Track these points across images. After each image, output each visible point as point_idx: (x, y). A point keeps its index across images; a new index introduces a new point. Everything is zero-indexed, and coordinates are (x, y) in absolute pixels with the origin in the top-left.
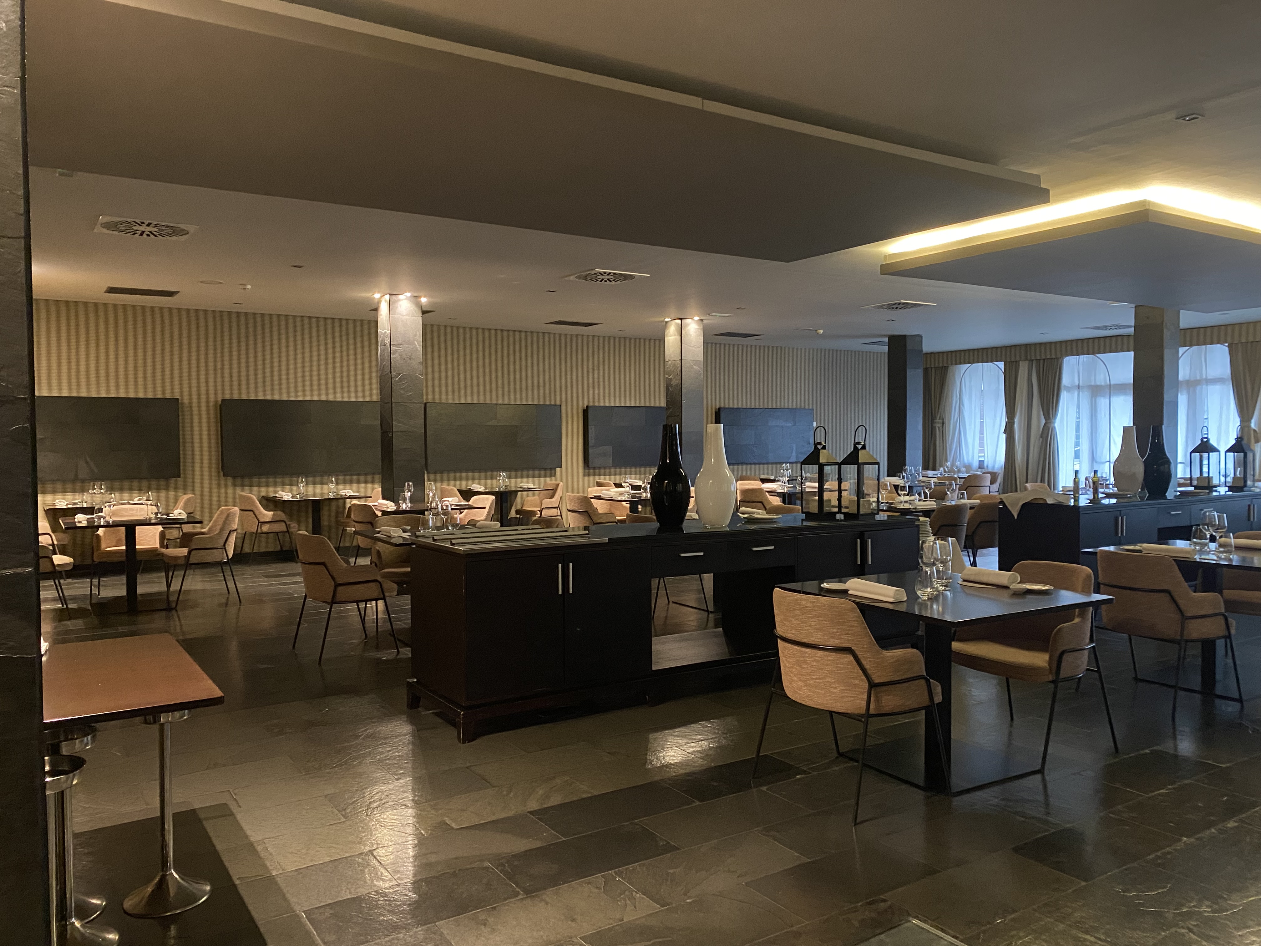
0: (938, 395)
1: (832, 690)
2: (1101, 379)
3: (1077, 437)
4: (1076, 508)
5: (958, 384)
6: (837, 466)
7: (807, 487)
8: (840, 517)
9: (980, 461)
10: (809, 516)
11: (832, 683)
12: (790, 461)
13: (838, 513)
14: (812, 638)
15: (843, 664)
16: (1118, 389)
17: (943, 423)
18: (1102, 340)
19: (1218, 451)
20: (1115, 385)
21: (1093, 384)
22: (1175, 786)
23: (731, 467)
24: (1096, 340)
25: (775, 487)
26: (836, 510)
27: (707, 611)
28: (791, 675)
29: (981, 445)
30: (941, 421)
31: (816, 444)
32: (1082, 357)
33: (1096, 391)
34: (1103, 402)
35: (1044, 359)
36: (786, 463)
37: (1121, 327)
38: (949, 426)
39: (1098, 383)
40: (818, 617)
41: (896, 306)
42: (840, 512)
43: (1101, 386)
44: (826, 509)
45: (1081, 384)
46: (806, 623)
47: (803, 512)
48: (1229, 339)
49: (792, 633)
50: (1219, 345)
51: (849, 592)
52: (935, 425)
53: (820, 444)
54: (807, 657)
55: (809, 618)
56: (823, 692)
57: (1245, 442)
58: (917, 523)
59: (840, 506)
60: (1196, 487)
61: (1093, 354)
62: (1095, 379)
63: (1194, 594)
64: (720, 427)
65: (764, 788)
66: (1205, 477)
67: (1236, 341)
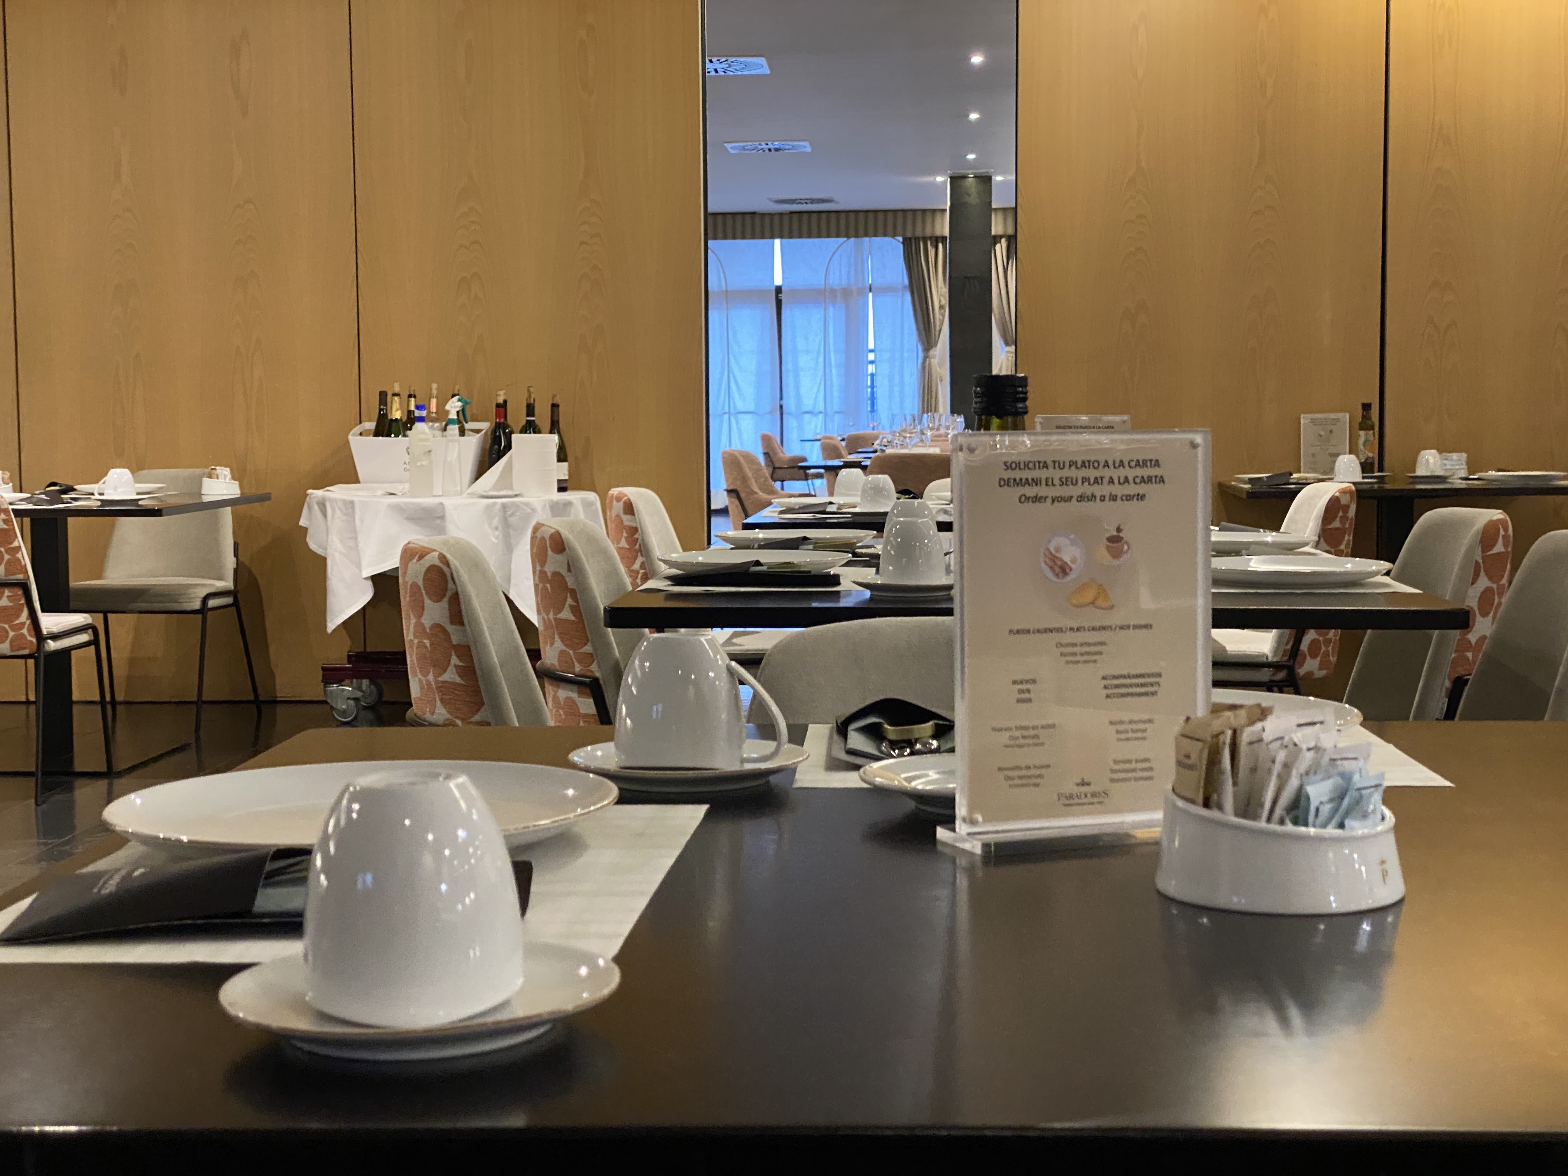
48: (904, 230)
50: (890, 239)
67: (919, 233)
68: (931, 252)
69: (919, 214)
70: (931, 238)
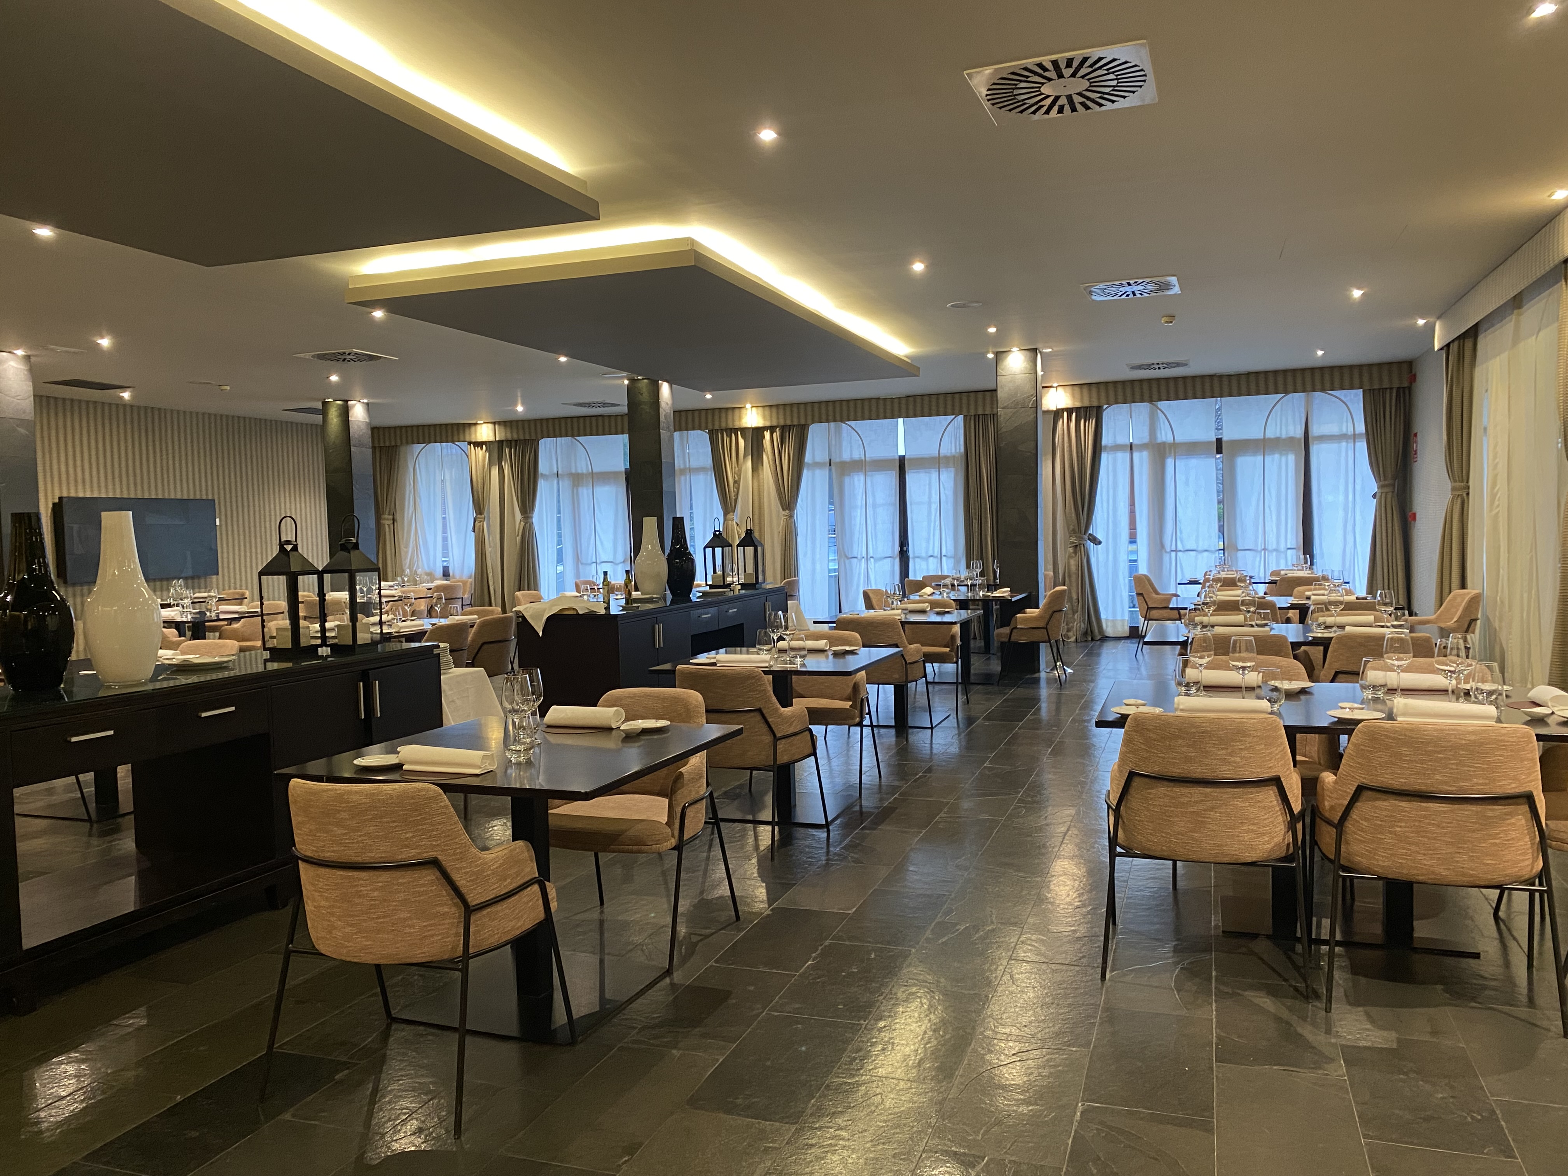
0: (386, 482)
1: (407, 930)
2: (582, 467)
3: (559, 536)
4: (608, 618)
5: (411, 470)
6: (316, 576)
7: (222, 612)
8: (324, 651)
9: (444, 567)
10: (276, 654)
11: (405, 919)
12: (183, 575)
13: (321, 646)
14: (370, 854)
15: (423, 885)
16: (604, 477)
17: (394, 520)
18: (588, 419)
19: (731, 546)
20: (597, 473)
21: (573, 471)
22: (818, 952)
23: (152, 584)
24: (575, 420)
25: (173, 614)
26: (319, 642)
27: (89, 820)
28: (332, 919)
29: (445, 547)
30: (391, 517)
31: (281, 545)
32: (558, 439)
33: (577, 479)
34: (585, 492)
35: (516, 441)
36: (179, 579)
37: (605, 405)
38: (403, 523)
39: (580, 471)
40: (381, 817)
41: (343, 357)
42: (324, 644)
43: (582, 474)
44: (304, 642)
45: (560, 472)
46: (358, 831)
47: (265, 649)
48: (710, 424)
49: (333, 851)
50: (699, 432)
51: (404, 767)
52: (383, 522)
53: (288, 542)
54: (362, 885)
55: (365, 821)
56: (391, 937)
57: (756, 534)
58: (436, 651)
59: (324, 637)
60: (711, 587)
61: (573, 436)
62: (576, 467)
63: (783, 709)
64: (128, 516)
65: (287, 1116)
66: (719, 576)
67: (717, 427)
68: (726, 440)
69: (717, 412)
70: (726, 430)
